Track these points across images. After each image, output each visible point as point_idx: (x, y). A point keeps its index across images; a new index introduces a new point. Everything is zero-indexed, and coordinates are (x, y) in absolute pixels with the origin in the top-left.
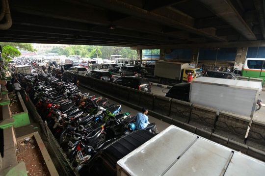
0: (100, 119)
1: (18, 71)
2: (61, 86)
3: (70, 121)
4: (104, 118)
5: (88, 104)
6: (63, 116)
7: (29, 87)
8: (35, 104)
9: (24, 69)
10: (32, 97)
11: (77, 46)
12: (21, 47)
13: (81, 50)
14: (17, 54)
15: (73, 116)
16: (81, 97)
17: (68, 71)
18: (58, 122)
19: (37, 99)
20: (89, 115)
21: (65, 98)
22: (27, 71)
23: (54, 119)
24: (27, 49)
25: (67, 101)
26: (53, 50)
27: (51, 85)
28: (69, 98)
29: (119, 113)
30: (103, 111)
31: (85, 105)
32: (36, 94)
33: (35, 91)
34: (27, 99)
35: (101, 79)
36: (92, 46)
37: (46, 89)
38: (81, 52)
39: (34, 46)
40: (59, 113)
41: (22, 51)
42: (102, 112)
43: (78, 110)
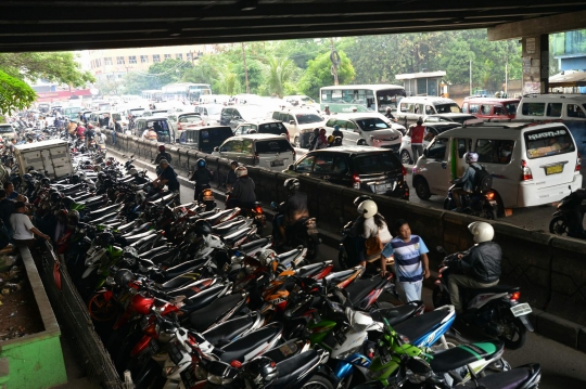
0: (355, 371)
1: (24, 165)
2: (186, 219)
3: (226, 373)
4: (376, 365)
5: (302, 297)
6: (196, 353)
7: (66, 230)
8: (86, 299)
9: (46, 154)
10: (75, 268)
11: (248, 45)
12: (35, 68)
13: (265, 62)
14: (22, 95)
15: (238, 353)
16: (270, 267)
17: (214, 155)
18: (177, 376)
19: (95, 278)
20: (306, 348)
21: (206, 273)
22: (57, 161)
23: (159, 367)
24: (58, 74)
25: (215, 284)
26: (152, 70)
27: (147, 217)
28: (223, 273)
29: (446, 344)
30: (373, 335)
31: (291, 303)
32: (93, 256)
33: (88, 245)
34: (56, 276)
35: (357, 186)
36: (309, 41)
37: (129, 236)
38: (266, 71)
39: (84, 60)
40: (183, 339)
41: (40, 83)
42: (364, 335)
43: (258, 325)
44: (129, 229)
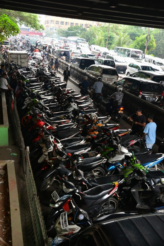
0: (116, 169)
1: (10, 59)
2: (66, 94)
3: (65, 157)
4: (124, 169)
5: (103, 136)
6: (55, 146)
7: (20, 89)
8: (21, 118)
9: (19, 57)
10: (20, 104)
11: (112, 25)
12: (22, 19)
13: (117, 34)
14: (14, 30)
15: (72, 151)
16: (93, 121)
17: (85, 71)
18: (47, 153)
19: (27, 110)
20: (99, 155)
21: (68, 118)
22: (23, 60)
23: (41, 148)
24: (30, 24)
25: (70, 122)
26: (69, 29)
27: (52, 91)
28: (74, 120)
30: (127, 157)
31: (98, 137)
32: (27, 101)
33: (26, 96)
34: (12, 105)
35: (140, 96)
37: (42, 96)
38: (116, 38)
39: (42, 19)
40: (52, 140)
41: (23, 26)
42: (123, 156)
43: (83, 142)
44: (43, 94)
